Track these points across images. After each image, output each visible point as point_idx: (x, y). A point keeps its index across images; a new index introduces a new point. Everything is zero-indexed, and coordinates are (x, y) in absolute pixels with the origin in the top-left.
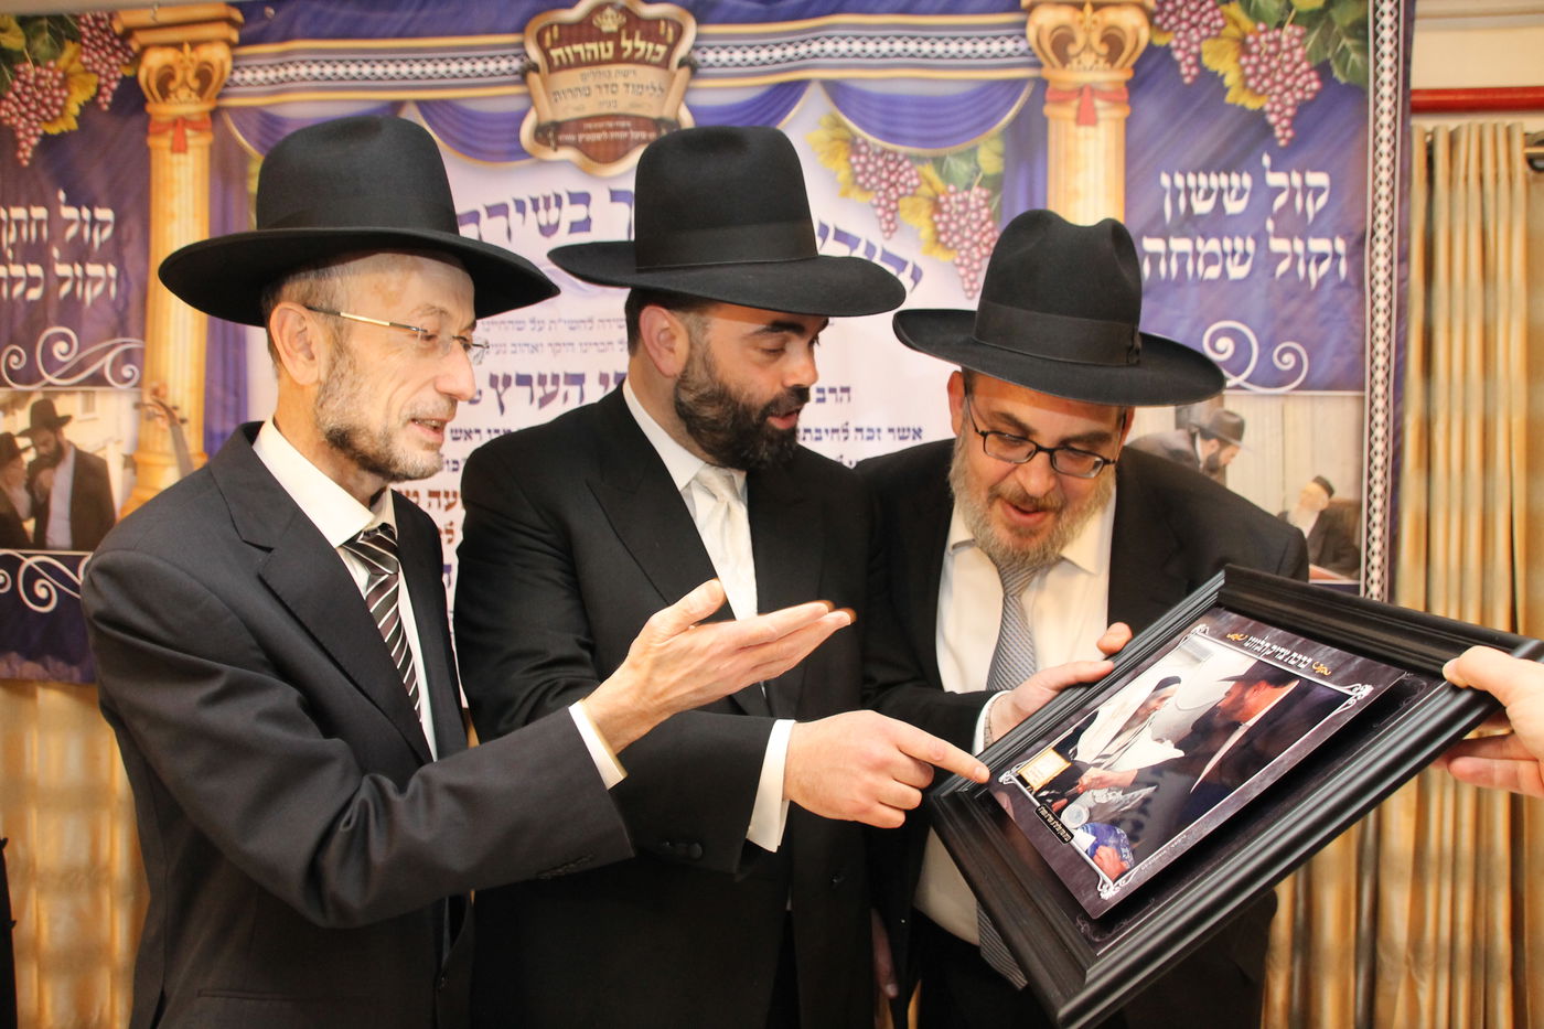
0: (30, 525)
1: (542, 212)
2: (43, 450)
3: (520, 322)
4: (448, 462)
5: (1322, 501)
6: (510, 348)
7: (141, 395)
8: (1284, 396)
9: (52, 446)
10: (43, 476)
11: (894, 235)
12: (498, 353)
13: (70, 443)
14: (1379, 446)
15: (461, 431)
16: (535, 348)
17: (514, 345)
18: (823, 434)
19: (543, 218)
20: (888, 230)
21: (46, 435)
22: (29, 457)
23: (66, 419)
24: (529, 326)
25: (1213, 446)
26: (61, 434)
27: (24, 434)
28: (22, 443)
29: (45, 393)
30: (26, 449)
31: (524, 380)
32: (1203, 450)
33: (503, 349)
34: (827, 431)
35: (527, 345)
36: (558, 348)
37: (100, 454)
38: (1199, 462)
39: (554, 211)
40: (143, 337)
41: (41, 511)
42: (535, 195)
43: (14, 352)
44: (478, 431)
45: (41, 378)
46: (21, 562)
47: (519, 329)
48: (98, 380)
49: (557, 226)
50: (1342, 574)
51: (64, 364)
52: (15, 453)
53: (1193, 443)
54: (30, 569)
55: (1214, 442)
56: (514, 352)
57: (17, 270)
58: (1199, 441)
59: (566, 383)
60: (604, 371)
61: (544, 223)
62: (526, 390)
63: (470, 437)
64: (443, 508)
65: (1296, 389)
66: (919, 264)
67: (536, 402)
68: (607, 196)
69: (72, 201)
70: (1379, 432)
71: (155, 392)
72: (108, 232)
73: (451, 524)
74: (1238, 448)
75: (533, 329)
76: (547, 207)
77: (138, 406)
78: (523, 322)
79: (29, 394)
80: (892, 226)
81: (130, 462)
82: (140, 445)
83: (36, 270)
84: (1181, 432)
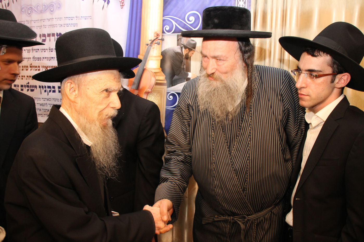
24: (26, 22)
25: (187, 51)
32: (184, 52)
38: (183, 56)
55: (187, 49)
58: (183, 49)
74: (194, 51)
84: (179, 47)
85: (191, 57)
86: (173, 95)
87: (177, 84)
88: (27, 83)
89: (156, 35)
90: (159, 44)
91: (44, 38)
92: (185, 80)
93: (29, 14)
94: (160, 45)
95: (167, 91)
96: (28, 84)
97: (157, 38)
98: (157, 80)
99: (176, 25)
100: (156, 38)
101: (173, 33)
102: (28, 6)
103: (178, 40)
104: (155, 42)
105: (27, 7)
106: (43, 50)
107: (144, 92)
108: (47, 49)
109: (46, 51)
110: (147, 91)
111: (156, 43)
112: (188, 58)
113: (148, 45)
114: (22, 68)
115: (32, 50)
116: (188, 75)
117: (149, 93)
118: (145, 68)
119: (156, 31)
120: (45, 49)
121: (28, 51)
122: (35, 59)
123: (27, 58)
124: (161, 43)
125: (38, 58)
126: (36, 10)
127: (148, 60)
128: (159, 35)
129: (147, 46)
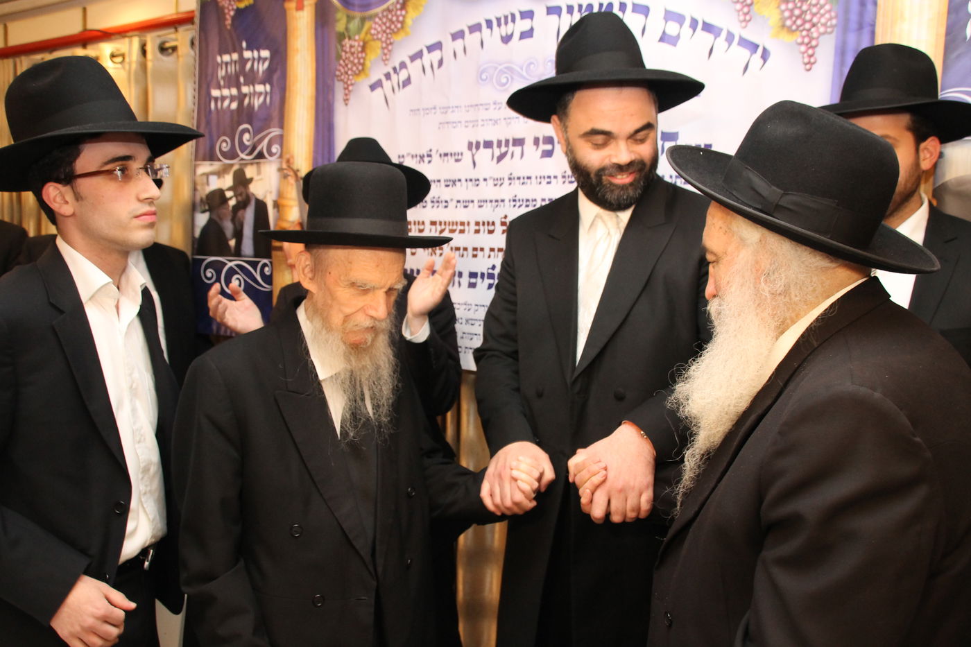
0: (232, 243)
1: (503, 26)
2: (240, 198)
3: (486, 104)
4: (442, 202)
6: (480, 123)
7: (281, 163)
9: (244, 196)
10: (240, 213)
11: (750, 24)
12: (473, 126)
13: (253, 195)
15: (450, 181)
16: (496, 122)
17: (483, 120)
19: (504, 30)
20: (745, 20)
21: (241, 189)
22: (232, 203)
23: (251, 180)
24: (493, 107)
26: (248, 188)
27: (229, 189)
28: (229, 194)
29: (241, 164)
30: (231, 198)
31: (488, 144)
33: (476, 123)
35: (491, 120)
36: (509, 121)
37: (265, 201)
39: (510, 24)
40: (281, 126)
41: (238, 235)
42: (498, 16)
43: (225, 141)
44: (460, 180)
45: (238, 156)
46: (226, 264)
47: (487, 109)
48: (261, 156)
49: (512, 35)
51: (248, 147)
52: (225, 200)
54: (231, 268)
56: (483, 125)
57: (226, 92)
59: (513, 145)
60: (537, 136)
61: (504, 34)
62: (489, 151)
63: (455, 185)
66: (768, 47)
67: (495, 159)
68: (545, 11)
69: (250, 48)
71: (288, 161)
72: (267, 64)
75: (495, 109)
76: (506, 23)
77: (280, 170)
78: (489, 104)
79: (232, 165)
80: (748, 18)
81: (277, 205)
82: (280, 194)
83: (234, 91)
88: (490, 266)
91: (549, 147)
93: (504, 85)
96: (490, 271)
102: (500, 65)
105: (496, 68)
106: (543, 179)
108: (555, 177)
109: (553, 181)
114: (477, 228)
115: (510, 179)
120: (549, 177)
121: (496, 182)
122: (518, 204)
123: (491, 201)
125: (527, 200)
126: (524, 73)
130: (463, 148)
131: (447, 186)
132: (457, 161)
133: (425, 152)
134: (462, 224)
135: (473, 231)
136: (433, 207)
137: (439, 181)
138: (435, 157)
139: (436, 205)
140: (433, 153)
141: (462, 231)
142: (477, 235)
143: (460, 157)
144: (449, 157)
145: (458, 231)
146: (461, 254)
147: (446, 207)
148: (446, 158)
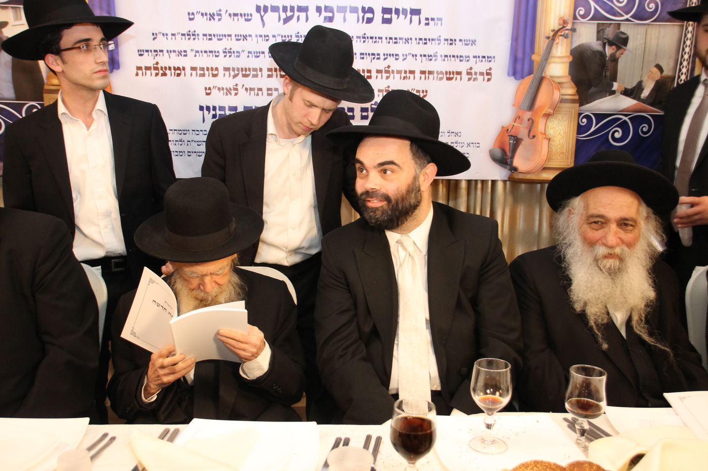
5: (657, 75)
8: (648, 24)
14: (687, 50)
15: (241, 36)
18: (428, 41)
23: (4, 24)
25: (613, 49)
26: (2, 32)
31: (275, 9)
32: (609, 51)
34: (429, 40)
38: (607, 57)
44: (250, 36)
50: (661, 110)
53: (604, 48)
55: (614, 47)
58: (607, 47)
59: (298, 11)
62: (276, 14)
63: (246, 39)
64: (232, 77)
65: (654, 21)
67: (282, 21)
70: (688, 43)
73: (237, 85)
74: (625, 50)
84: (599, 42)
85: (620, 60)
86: (587, 117)
87: (594, 101)
89: (562, 22)
90: (566, 37)
91: (329, 15)
92: (608, 94)
94: (569, 39)
95: (579, 111)
97: (564, 27)
98: (562, 95)
99: (595, 9)
100: (561, 27)
101: (591, 20)
103: (598, 32)
104: (559, 34)
107: (542, 114)
110: (547, 113)
111: (561, 35)
112: (615, 60)
113: (548, 38)
114: (271, 73)
116: (612, 86)
117: (550, 115)
118: (543, 75)
119: (562, 15)
124: (570, 36)
127: (550, 63)
128: (568, 22)
129: (547, 41)
130: (253, 10)
131: (238, 40)
132: (247, 20)
133: (214, 10)
134: (255, 70)
135: (267, 76)
136: (225, 56)
137: (229, 36)
138: (225, 17)
139: (228, 55)
140: (223, 13)
141: (256, 76)
142: (270, 79)
143: (250, 17)
144: (239, 17)
145: (251, 76)
146: (256, 93)
147: (238, 56)
148: (236, 18)
